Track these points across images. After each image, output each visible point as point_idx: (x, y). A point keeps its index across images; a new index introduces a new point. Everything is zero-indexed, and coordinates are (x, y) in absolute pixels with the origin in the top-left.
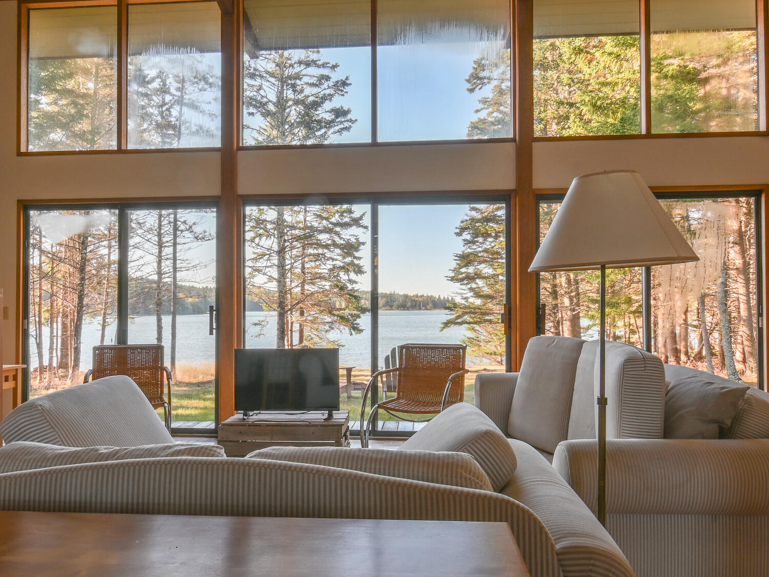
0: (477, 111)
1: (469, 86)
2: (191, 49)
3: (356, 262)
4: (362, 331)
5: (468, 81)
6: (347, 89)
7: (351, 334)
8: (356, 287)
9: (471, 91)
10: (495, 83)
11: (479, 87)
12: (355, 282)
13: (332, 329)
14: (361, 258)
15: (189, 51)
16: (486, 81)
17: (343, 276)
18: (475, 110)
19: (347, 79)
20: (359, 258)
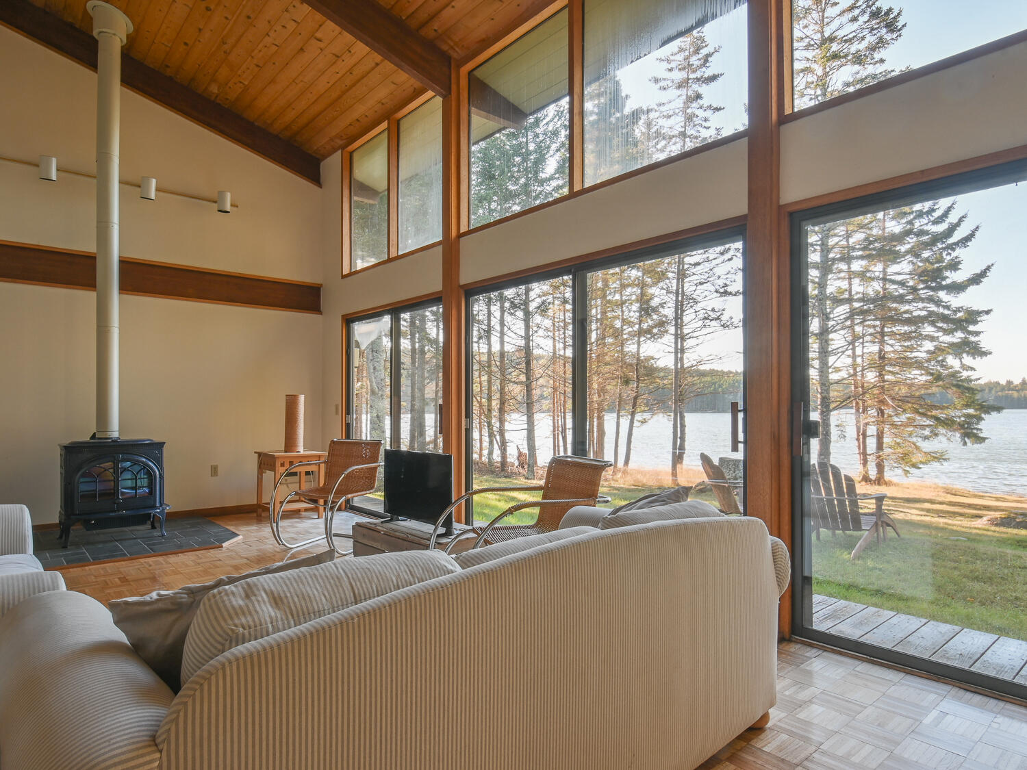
3: (972, 339)
4: (984, 439)
7: (965, 444)
8: (973, 375)
12: (972, 369)
13: (936, 435)
14: (980, 333)
17: (951, 361)
20: (977, 333)
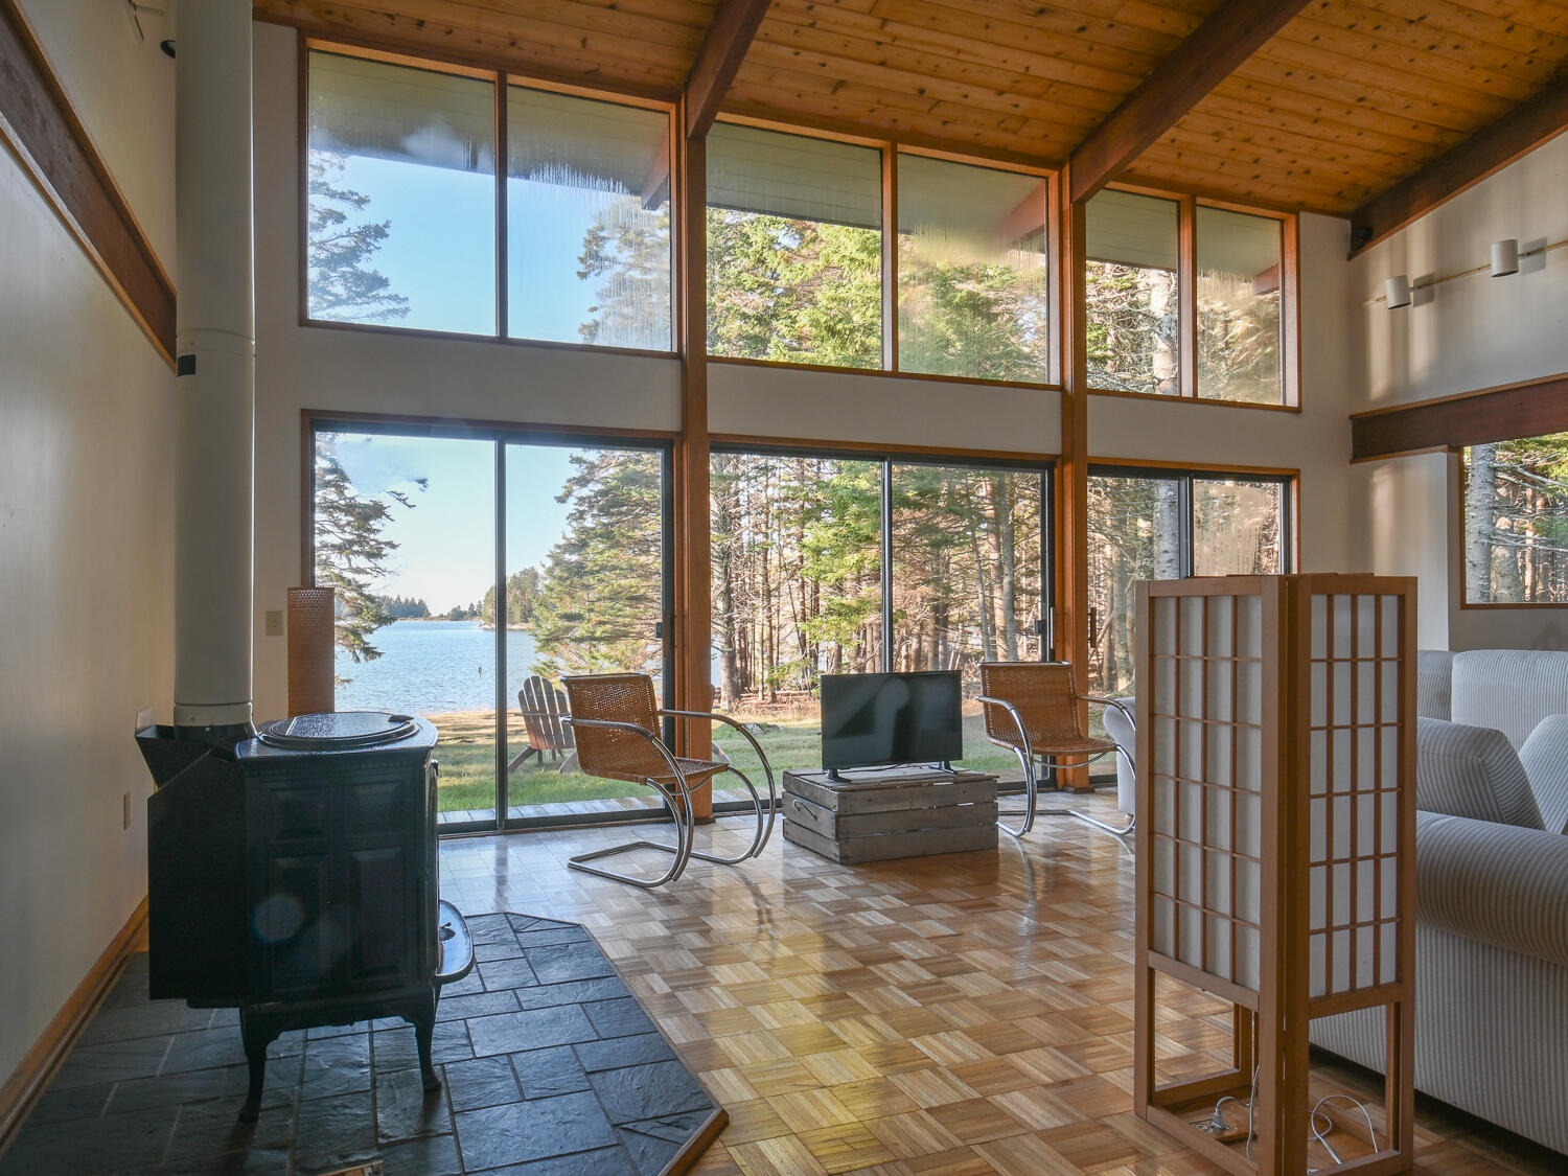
0: (594, 309)
1: (582, 268)
2: (614, 184)
4: (380, 654)
5: (582, 260)
6: (381, 242)
9: (583, 275)
10: (618, 268)
11: (596, 271)
15: (611, 186)
16: (607, 263)
18: (589, 307)
19: (386, 226)
